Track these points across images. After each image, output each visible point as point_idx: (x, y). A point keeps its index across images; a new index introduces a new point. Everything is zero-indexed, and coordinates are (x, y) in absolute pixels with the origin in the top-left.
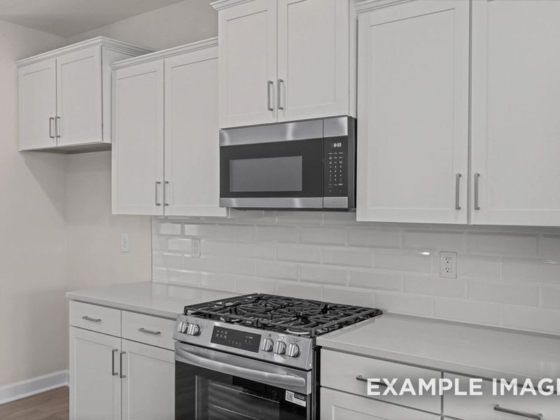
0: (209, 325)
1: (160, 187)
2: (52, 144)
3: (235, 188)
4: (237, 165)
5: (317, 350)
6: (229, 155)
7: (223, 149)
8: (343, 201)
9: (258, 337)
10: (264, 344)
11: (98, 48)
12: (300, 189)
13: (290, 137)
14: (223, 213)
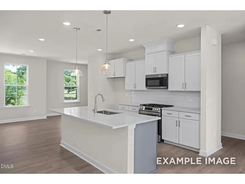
0: (144, 107)
1: (135, 85)
2: (114, 77)
3: (148, 85)
4: (148, 81)
5: (161, 110)
6: (147, 79)
7: (146, 79)
8: (166, 87)
9: (152, 108)
10: (153, 109)
11: (123, 60)
12: (159, 85)
13: (160, 77)
14: (146, 89)
